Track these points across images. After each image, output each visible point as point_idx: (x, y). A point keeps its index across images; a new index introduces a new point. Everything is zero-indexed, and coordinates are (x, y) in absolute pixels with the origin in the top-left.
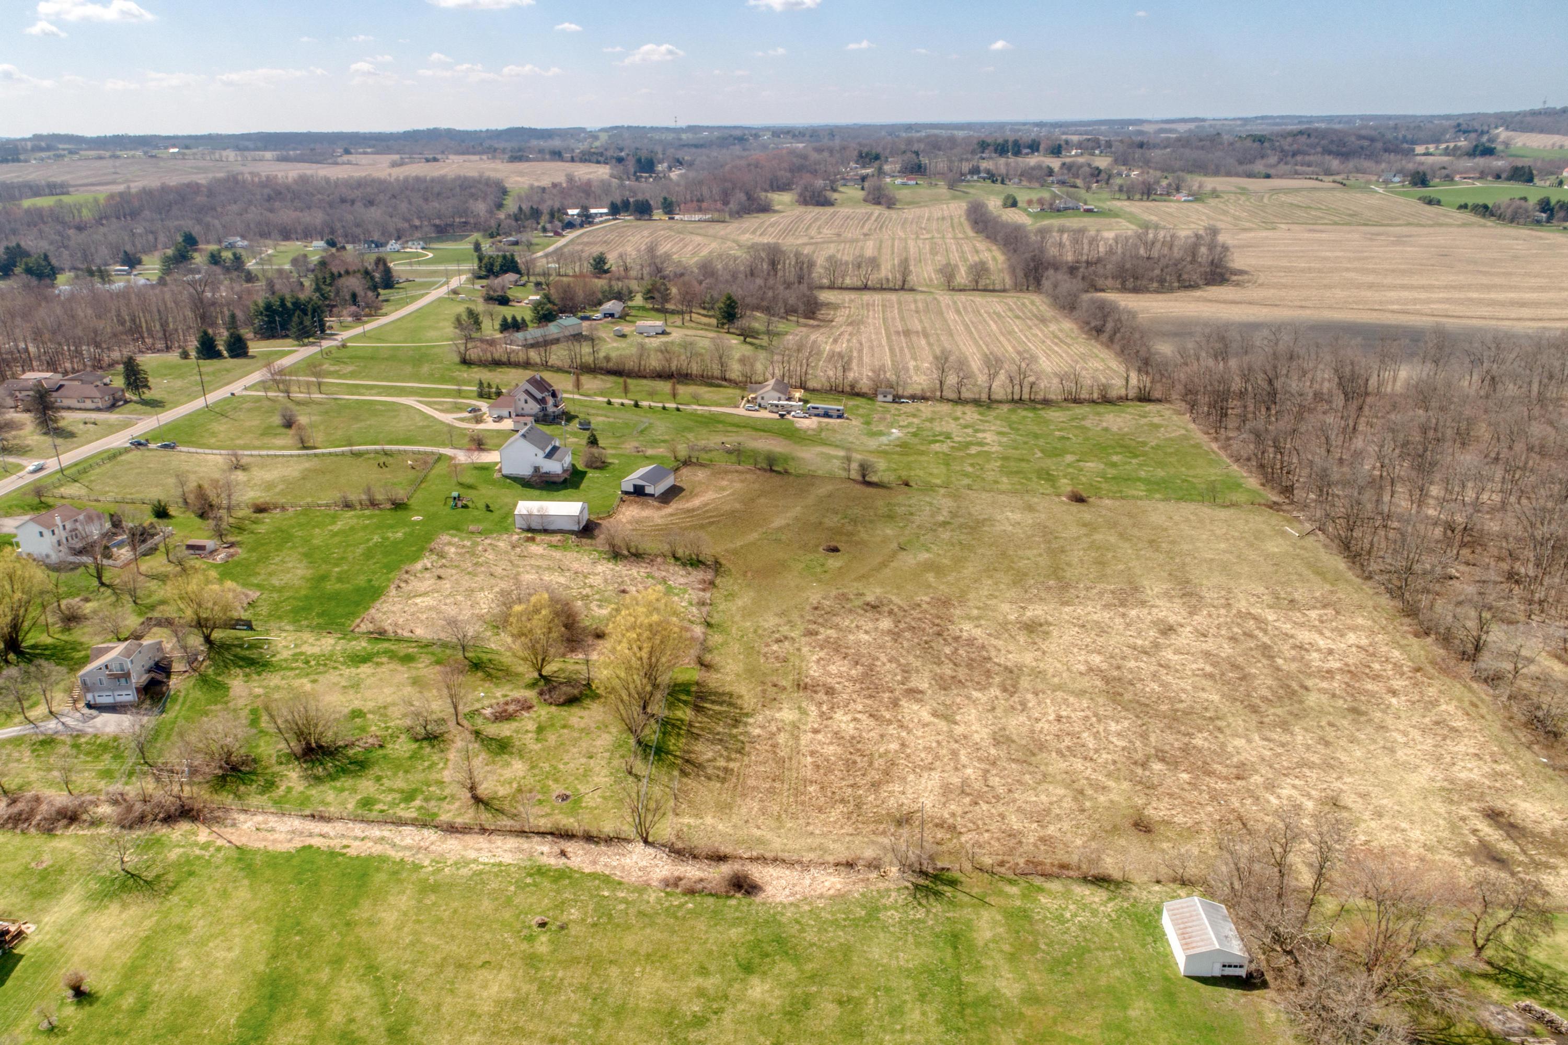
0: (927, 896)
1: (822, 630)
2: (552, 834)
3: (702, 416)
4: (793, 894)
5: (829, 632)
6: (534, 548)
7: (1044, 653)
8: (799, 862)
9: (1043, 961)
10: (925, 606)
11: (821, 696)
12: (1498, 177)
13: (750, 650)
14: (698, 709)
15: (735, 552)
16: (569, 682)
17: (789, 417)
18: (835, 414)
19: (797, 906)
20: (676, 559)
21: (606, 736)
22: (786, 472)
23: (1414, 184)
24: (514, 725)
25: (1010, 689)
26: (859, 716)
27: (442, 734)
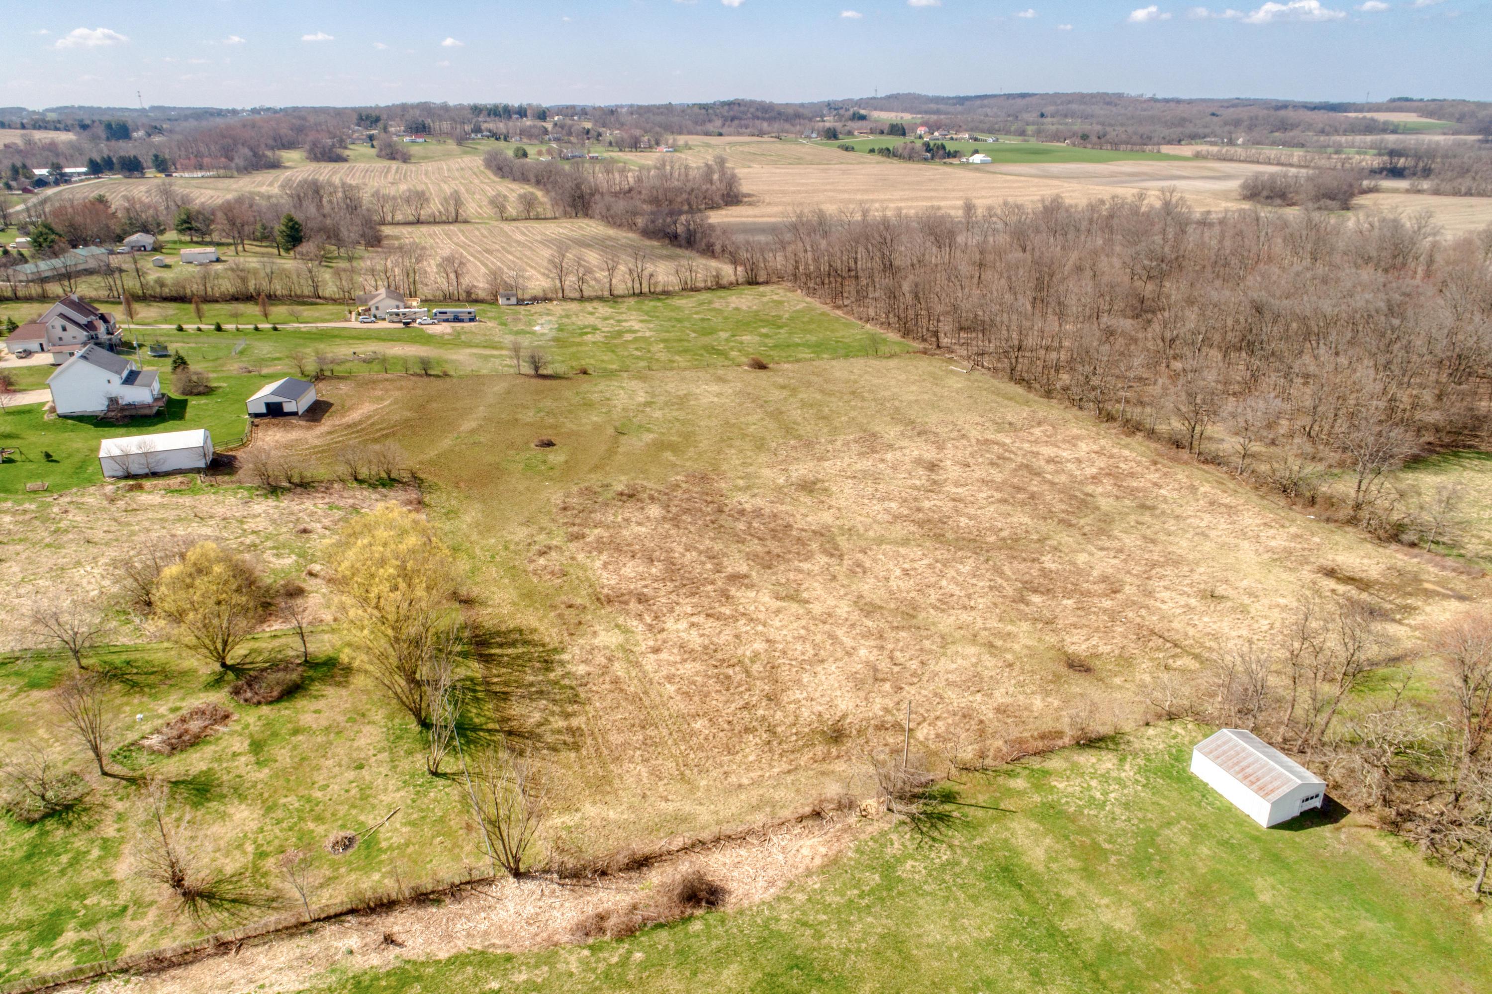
0: (933, 825)
1: (587, 531)
2: (352, 911)
3: (309, 333)
4: (772, 883)
5: (597, 531)
6: (143, 498)
7: (839, 509)
8: (751, 832)
9: (1121, 865)
10: (684, 485)
11: (633, 606)
12: (882, 132)
13: (513, 572)
14: (487, 659)
15: (432, 463)
16: (275, 666)
17: (415, 325)
18: (467, 317)
19: (788, 899)
20: (360, 481)
21: (367, 729)
22: (446, 374)
23: (829, 138)
24: (208, 750)
25: (834, 552)
26: (694, 619)
27: (79, 800)
